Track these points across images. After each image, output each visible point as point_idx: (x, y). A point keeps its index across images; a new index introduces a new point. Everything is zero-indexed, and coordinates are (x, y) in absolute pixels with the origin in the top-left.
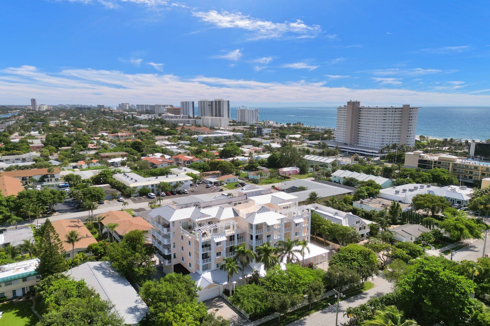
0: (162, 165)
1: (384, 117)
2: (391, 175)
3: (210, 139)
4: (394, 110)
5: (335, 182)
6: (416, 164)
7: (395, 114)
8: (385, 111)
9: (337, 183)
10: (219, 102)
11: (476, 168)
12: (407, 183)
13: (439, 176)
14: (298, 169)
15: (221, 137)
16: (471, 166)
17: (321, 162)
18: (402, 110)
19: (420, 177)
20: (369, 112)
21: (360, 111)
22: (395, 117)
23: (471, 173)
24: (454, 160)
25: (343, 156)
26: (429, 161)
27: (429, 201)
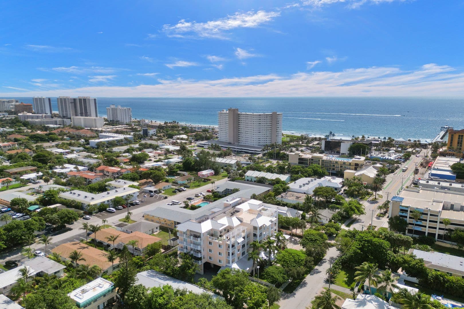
0: (96, 179)
1: (259, 121)
2: (284, 172)
3: (104, 144)
4: (266, 116)
5: (248, 180)
6: (297, 161)
7: (267, 119)
8: (259, 117)
9: (250, 181)
10: (85, 100)
11: (337, 162)
12: (300, 178)
13: (317, 171)
14: (213, 171)
15: (114, 141)
16: (333, 161)
17: (226, 163)
18: (271, 116)
19: (306, 172)
20: (246, 118)
21: (239, 116)
22: (267, 121)
23: (334, 166)
24: (321, 158)
25: (235, 155)
26: (305, 159)
27: (326, 192)
